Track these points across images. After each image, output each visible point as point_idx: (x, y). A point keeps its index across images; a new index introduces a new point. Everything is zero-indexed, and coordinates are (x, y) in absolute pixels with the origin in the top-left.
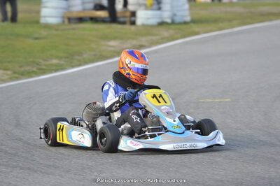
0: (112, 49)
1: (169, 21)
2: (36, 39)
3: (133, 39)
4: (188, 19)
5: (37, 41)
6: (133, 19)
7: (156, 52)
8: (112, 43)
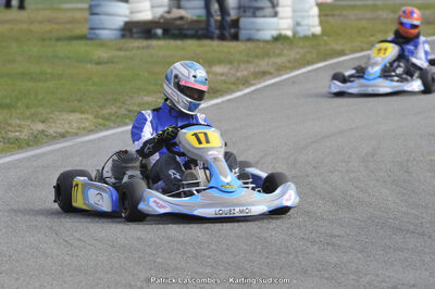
0: (223, 78)
1: (289, 33)
2: (98, 63)
3: (248, 62)
4: (318, 30)
5: (99, 67)
6: (233, 31)
7: (293, 81)
8: (218, 69)
